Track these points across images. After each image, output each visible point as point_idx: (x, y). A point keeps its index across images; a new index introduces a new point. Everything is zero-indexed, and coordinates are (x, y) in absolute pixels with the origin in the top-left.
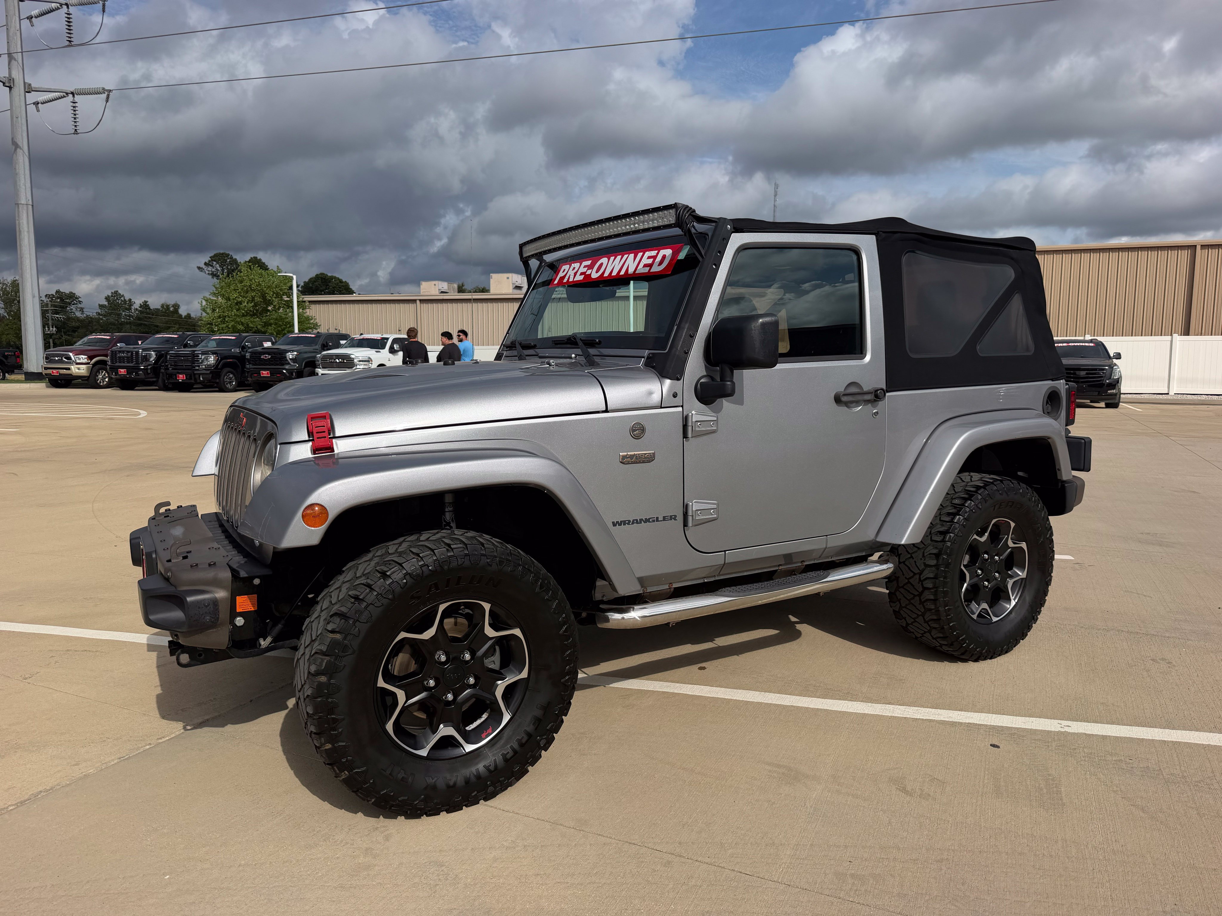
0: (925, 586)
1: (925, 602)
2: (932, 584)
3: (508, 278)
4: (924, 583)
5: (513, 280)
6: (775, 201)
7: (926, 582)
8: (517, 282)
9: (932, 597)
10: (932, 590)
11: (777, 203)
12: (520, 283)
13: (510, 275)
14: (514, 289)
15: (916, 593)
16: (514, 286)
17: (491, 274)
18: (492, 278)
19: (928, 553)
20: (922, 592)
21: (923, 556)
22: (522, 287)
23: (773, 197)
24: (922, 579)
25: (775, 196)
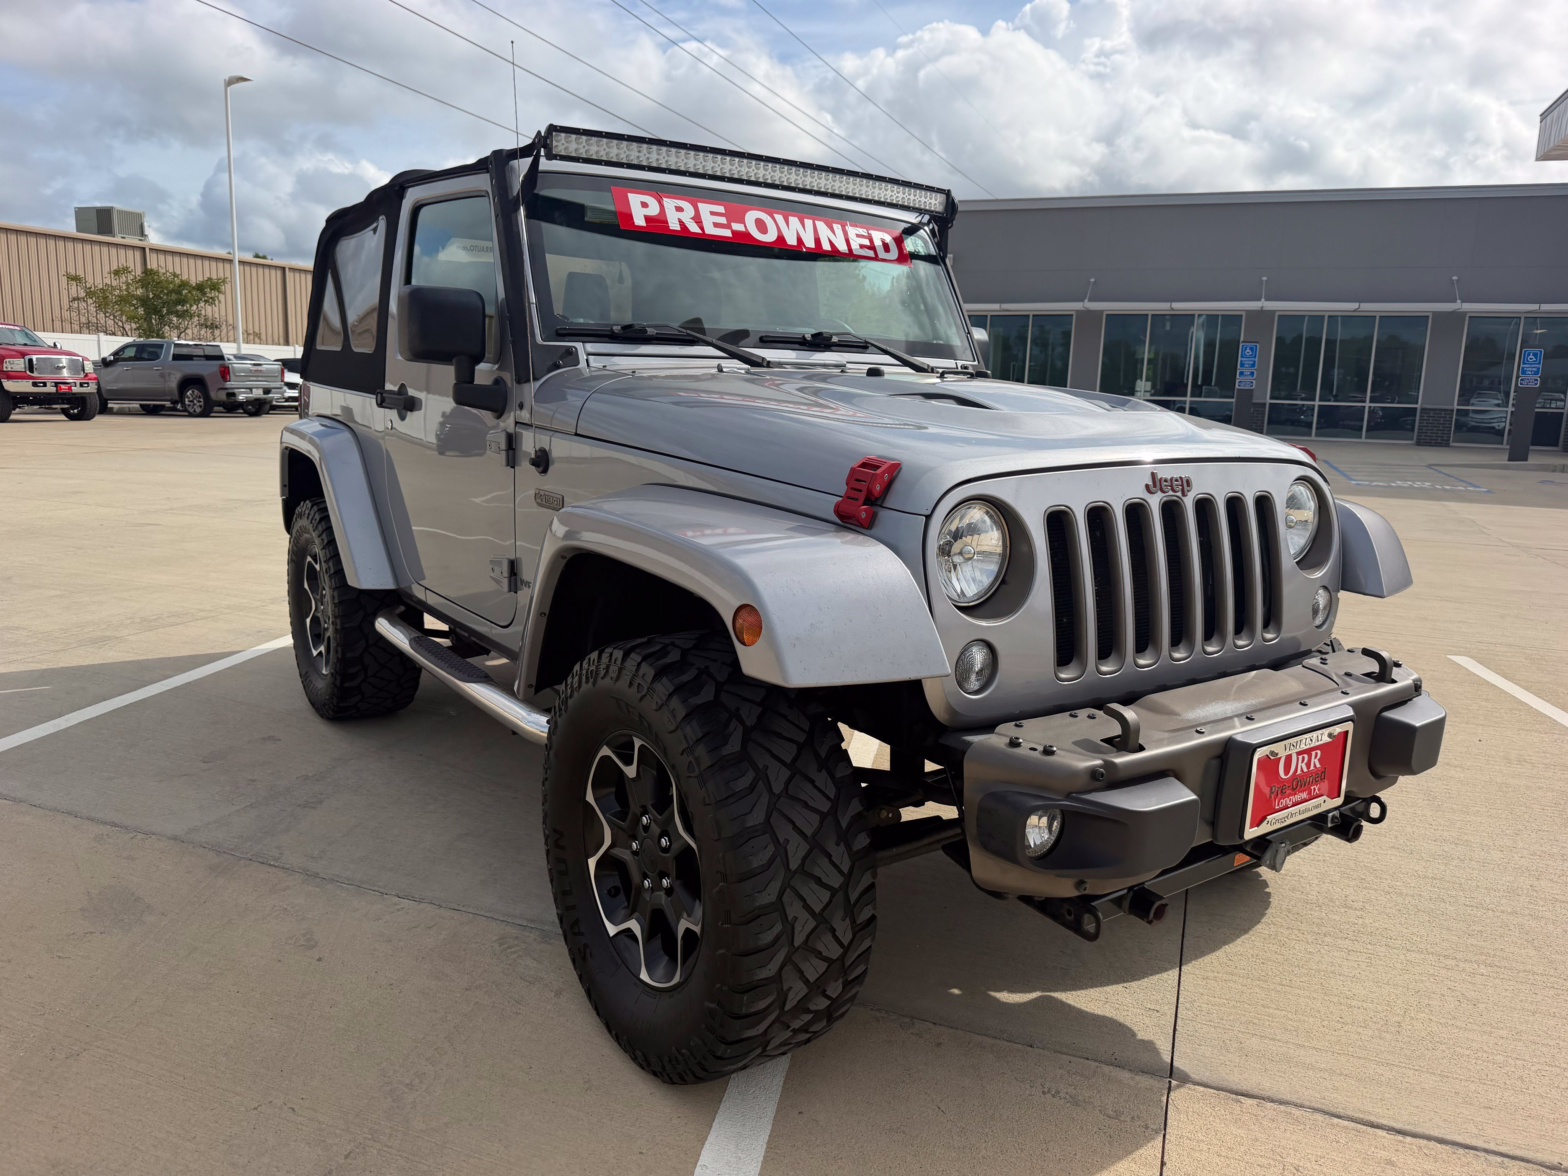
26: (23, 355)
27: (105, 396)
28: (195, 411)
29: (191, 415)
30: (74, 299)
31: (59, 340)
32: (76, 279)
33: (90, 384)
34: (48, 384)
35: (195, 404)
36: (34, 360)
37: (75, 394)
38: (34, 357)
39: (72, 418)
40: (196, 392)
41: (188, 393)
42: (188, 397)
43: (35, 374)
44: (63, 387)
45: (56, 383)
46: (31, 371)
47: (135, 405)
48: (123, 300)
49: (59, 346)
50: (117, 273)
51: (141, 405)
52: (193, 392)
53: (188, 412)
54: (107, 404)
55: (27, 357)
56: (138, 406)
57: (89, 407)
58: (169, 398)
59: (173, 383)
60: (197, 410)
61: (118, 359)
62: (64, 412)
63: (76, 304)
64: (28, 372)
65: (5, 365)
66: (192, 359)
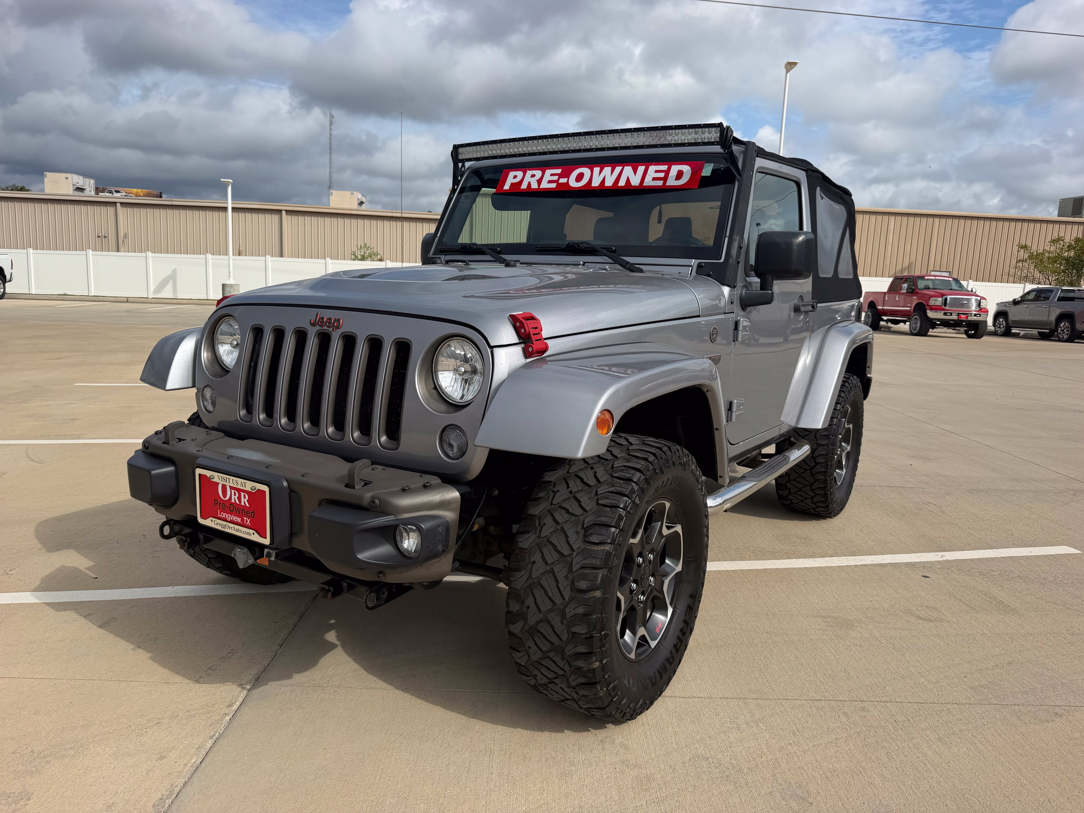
0: (817, 461)
1: (815, 474)
2: (824, 460)
3: (67, 178)
4: (816, 459)
5: (74, 181)
6: (331, 129)
7: (819, 458)
8: (78, 183)
9: (823, 470)
10: (823, 464)
11: (334, 133)
12: (82, 184)
13: (69, 175)
14: (74, 190)
15: (809, 468)
16: (75, 187)
17: (45, 173)
18: (46, 177)
19: (820, 435)
20: (814, 466)
21: (815, 437)
22: (85, 189)
23: (329, 126)
24: (815, 456)
25: (331, 125)
26: (942, 295)
27: (1010, 324)
28: (1063, 338)
29: (1060, 340)
30: (1020, 261)
31: (975, 287)
32: (1025, 247)
33: (982, 315)
34: (953, 314)
35: (1064, 333)
36: (948, 299)
37: (970, 321)
38: (949, 297)
39: (970, 336)
40: (1067, 323)
41: (1062, 325)
42: (1061, 328)
43: (947, 308)
44: (962, 316)
45: (959, 314)
46: (945, 306)
47: (1035, 332)
48: (1054, 260)
49: (974, 291)
50: (1053, 242)
51: (1039, 332)
52: (1065, 323)
53: (1059, 338)
54: (1011, 330)
55: (944, 297)
56: (1037, 332)
57: (979, 330)
58: (1049, 327)
59: (1053, 318)
60: (1065, 337)
61: (1024, 300)
62: (966, 333)
63: (1020, 264)
64: (943, 307)
65: (931, 301)
66: (1074, 301)
